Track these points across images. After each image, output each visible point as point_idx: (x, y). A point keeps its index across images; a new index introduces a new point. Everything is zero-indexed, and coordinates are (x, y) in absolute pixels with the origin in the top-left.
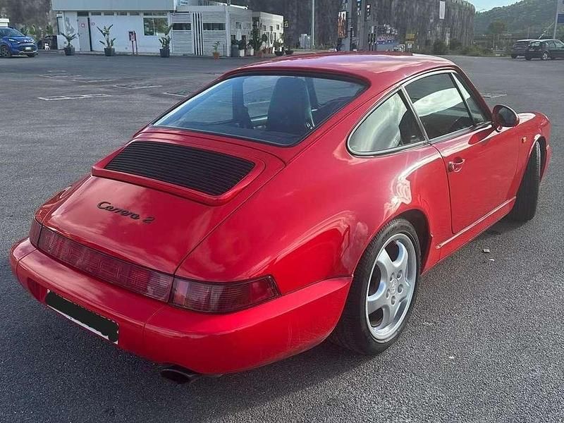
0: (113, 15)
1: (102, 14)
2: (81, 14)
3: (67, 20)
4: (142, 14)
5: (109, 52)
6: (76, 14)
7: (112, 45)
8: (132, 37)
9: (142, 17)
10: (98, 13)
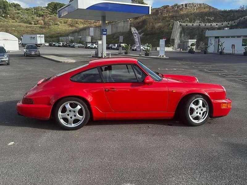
0: (224, 38)
1: (225, 37)
2: (216, 37)
3: (211, 40)
4: (242, 37)
5: (221, 53)
6: (214, 38)
7: (223, 50)
8: (233, 47)
9: (242, 38)
10: (223, 37)
